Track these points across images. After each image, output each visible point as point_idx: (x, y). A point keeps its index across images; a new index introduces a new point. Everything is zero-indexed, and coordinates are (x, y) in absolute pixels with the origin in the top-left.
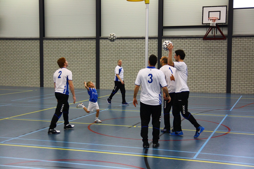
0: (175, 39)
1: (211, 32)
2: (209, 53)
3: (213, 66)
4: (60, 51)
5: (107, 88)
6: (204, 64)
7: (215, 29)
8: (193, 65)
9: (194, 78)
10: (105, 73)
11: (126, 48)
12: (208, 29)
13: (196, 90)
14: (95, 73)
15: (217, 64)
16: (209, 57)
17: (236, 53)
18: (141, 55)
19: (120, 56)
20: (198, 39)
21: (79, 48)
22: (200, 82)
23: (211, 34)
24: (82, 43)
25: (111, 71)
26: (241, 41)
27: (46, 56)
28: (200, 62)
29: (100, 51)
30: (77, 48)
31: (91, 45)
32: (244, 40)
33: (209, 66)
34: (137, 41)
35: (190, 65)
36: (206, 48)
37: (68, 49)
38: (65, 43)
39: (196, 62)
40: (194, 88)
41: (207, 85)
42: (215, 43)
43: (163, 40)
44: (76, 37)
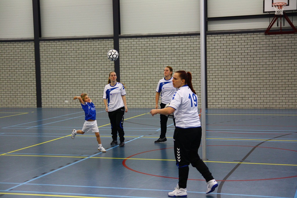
0: (224, 35)
1: (276, 23)
2: (274, 53)
3: (280, 70)
4: (63, 57)
5: (131, 106)
6: (267, 68)
7: (282, 18)
8: (252, 71)
9: (253, 89)
11: (156, 49)
12: (271, 19)
13: (256, 106)
15: (286, 68)
16: (274, 58)
18: (178, 58)
19: (149, 61)
20: (257, 34)
21: (90, 51)
22: (262, 93)
23: (276, 26)
24: (95, 44)
27: (44, 64)
28: (261, 66)
30: (87, 51)
31: (107, 46)
33: (274, 71)
35: (248, 71)
36: (269, 47)
37: (75, 54)
38: (70, 45)
39: (256, 66)
40: (254, 102)
41: (272, 99)
42: (282, 39)
43: (208, 37)
44: (85, 36)
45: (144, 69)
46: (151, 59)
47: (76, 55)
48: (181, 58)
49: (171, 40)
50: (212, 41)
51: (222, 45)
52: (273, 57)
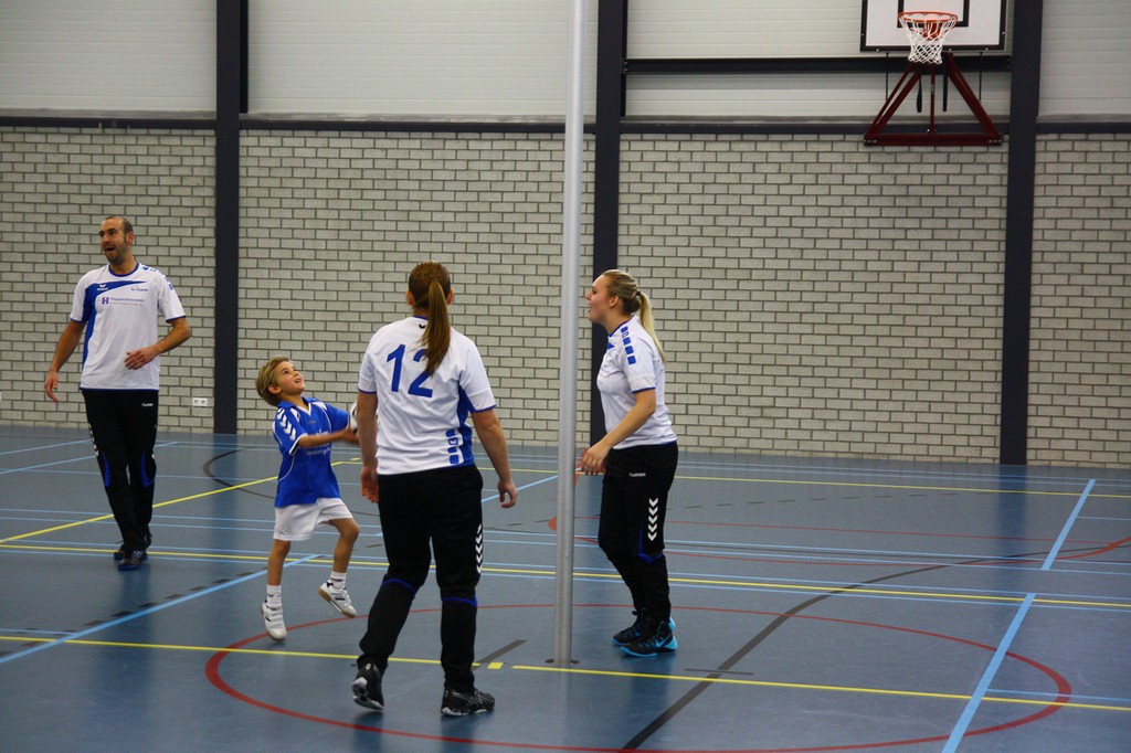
0: (696, 137)
1: (912, 97)
2: (899, 223)
3: (925, 299)
6: (870, 288)
7: (939, 79)
8: (806, 297)
9: (808, 372)
10: (273, 335)
11: (402, 185)
12: (894, 78)
13: (819, 446)
14: (211, 333)
15: (949, 289)
16: (898, 245)
17: (1061, 224)
18: (496, 228)
19: (366, 235)
20: (832, 142)
21: (109, 180)
22: (844, 394)
23: (914, 113)
24: (131, 150)
25: (308, 326)
26: (1091, 158)
28: (846, 276)
29: (243, 202)
30: (97, 180)
31: (187, 161)
32: (1107, 146)
33: (898, 299)
34: (473, 145)
35: (789, 296)
36: (881, 195)
37: (40, 188)
38: (18, 148)
39: (822, 276)
40: (812, 430)
41: (885, 417)
42: (935, 164)
43: (627, 144)
44: (90, 112)
45: (344, 266)
46: (378, 225)
47: (46, 194)
48: (509, 228)
49: (468, 149)
50: (642, 161)
51: (685, 178)
52: (894, 240)
